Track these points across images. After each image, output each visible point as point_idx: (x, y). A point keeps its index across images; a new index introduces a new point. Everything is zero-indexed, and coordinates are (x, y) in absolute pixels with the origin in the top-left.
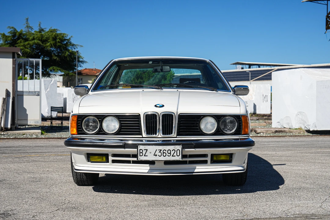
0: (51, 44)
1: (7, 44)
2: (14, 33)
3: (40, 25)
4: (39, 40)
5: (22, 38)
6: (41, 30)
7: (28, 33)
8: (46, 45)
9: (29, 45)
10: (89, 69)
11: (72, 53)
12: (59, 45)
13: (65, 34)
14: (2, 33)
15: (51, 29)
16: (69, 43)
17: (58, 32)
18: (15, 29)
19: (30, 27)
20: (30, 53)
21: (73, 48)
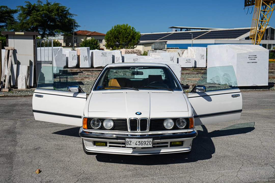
0: (55, 14)
1: (25, 13)
2: (29, 6)
4: (47, 11)
5: (35, 10)
6: (48, 4)
7: (39, 6)
8: (52, 14)
9: (40, 15)
10: (82, 31)
11: (70, 20)
12: (61, 15)
13: (65, 7)
14: (21, 6)
15: (55, 3)
16: (68, 13)
17: (60, 5)
18: (30, 4)
19: (40, 1)
20: (41, 20)
21: (70, 17)
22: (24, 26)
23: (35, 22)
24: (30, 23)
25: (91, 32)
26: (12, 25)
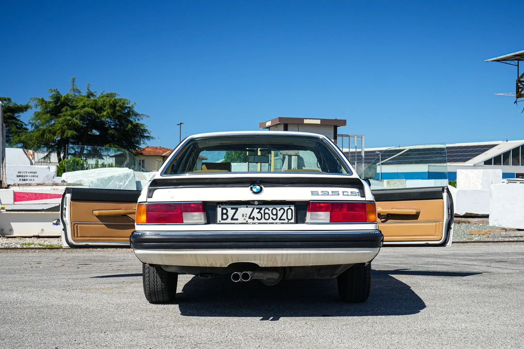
0: (108, 113)
2: (57, 98)
5: (68, 105)
6: (90, 95)
7: (74, 98)
8: (101, 114)
9: (78, 115)
10: (153, 148)
11: (136, 126)
12: (118, 115)
13: (127, 100)
15: (105, 93)
16: (131, 112)
17: (116, 98)
19: (77, 90)
20: (80, 125)
21: (137, 119)
22: (45, 136)
23: (69, 129)
24: (59, 132)
25: (170, 150)
26: (20, 134)
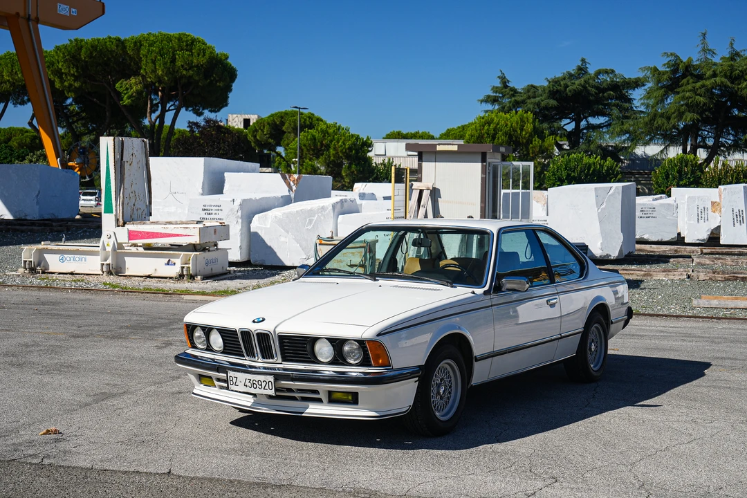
1: (662, 87)
2: (675, 65)
3: (732, 44)
4: (726, 76)
5: (692, 75)
8: (740, 86)
19: (709, 50)
22: (655, 123)
23: (689, 111)
24: (673, 116)
